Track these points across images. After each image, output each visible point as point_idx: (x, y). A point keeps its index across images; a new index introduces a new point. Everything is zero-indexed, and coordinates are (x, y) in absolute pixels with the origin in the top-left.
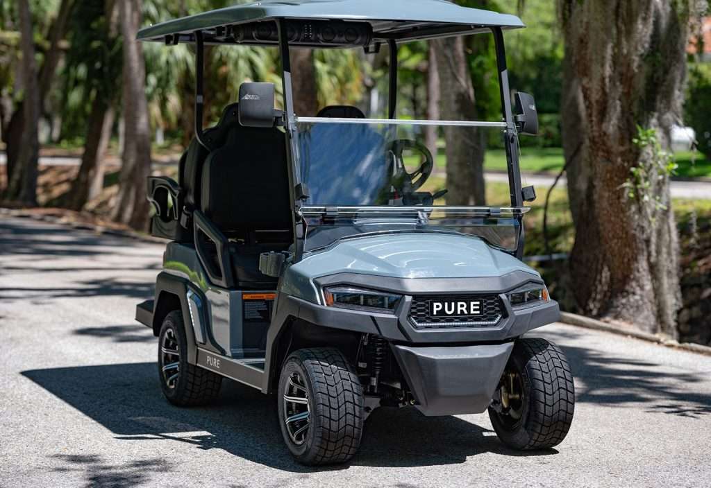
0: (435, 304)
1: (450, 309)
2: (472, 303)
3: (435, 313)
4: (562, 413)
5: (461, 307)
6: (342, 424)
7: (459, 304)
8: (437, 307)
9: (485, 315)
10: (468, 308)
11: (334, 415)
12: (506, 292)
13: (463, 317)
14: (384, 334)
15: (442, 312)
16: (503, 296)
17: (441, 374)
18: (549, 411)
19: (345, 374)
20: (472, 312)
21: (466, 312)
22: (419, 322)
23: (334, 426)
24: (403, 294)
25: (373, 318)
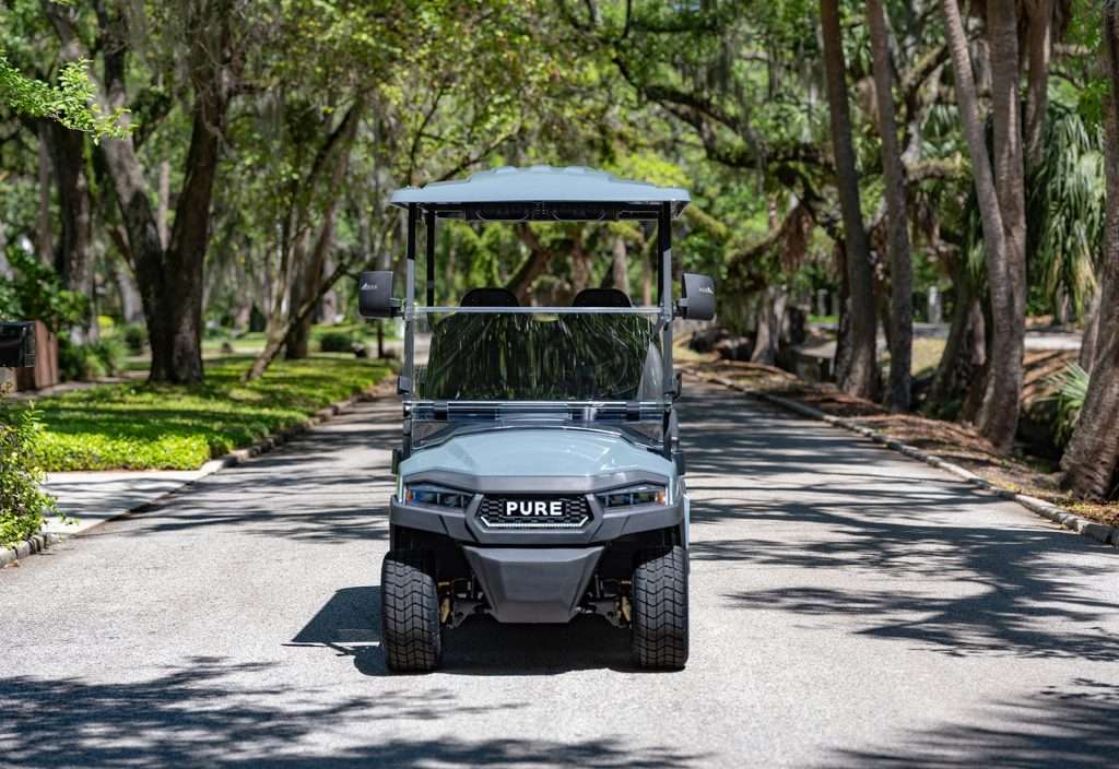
0: (509, 504)
1: (526, 509)
2: (552, 504)
3: (509, 513)
4: (669, 628)
5: (540, 507)
6: (409, 627)
7: (537, 504)
8: (511, 506)
9: (567, 515)
10: (548, 509)
11: (400, 617)
12: (594, 493)
13: (541, 518)
14: (451, 534)
15: (517, 513)
16: (590, 498)
17: (505, 577)
18: (652, 624)
19: (417, 574)
20: (552, 513)
21: (545, 513)
22: (491, 522)
23: (400, 628)
24: (474, 493)
25: (441, 517)
